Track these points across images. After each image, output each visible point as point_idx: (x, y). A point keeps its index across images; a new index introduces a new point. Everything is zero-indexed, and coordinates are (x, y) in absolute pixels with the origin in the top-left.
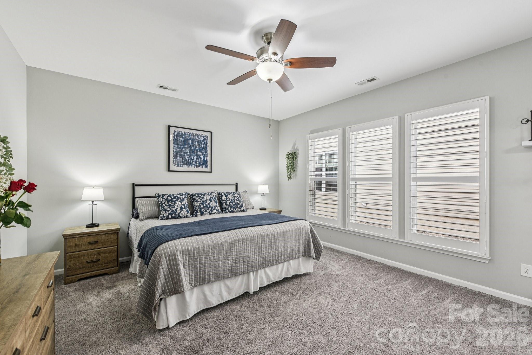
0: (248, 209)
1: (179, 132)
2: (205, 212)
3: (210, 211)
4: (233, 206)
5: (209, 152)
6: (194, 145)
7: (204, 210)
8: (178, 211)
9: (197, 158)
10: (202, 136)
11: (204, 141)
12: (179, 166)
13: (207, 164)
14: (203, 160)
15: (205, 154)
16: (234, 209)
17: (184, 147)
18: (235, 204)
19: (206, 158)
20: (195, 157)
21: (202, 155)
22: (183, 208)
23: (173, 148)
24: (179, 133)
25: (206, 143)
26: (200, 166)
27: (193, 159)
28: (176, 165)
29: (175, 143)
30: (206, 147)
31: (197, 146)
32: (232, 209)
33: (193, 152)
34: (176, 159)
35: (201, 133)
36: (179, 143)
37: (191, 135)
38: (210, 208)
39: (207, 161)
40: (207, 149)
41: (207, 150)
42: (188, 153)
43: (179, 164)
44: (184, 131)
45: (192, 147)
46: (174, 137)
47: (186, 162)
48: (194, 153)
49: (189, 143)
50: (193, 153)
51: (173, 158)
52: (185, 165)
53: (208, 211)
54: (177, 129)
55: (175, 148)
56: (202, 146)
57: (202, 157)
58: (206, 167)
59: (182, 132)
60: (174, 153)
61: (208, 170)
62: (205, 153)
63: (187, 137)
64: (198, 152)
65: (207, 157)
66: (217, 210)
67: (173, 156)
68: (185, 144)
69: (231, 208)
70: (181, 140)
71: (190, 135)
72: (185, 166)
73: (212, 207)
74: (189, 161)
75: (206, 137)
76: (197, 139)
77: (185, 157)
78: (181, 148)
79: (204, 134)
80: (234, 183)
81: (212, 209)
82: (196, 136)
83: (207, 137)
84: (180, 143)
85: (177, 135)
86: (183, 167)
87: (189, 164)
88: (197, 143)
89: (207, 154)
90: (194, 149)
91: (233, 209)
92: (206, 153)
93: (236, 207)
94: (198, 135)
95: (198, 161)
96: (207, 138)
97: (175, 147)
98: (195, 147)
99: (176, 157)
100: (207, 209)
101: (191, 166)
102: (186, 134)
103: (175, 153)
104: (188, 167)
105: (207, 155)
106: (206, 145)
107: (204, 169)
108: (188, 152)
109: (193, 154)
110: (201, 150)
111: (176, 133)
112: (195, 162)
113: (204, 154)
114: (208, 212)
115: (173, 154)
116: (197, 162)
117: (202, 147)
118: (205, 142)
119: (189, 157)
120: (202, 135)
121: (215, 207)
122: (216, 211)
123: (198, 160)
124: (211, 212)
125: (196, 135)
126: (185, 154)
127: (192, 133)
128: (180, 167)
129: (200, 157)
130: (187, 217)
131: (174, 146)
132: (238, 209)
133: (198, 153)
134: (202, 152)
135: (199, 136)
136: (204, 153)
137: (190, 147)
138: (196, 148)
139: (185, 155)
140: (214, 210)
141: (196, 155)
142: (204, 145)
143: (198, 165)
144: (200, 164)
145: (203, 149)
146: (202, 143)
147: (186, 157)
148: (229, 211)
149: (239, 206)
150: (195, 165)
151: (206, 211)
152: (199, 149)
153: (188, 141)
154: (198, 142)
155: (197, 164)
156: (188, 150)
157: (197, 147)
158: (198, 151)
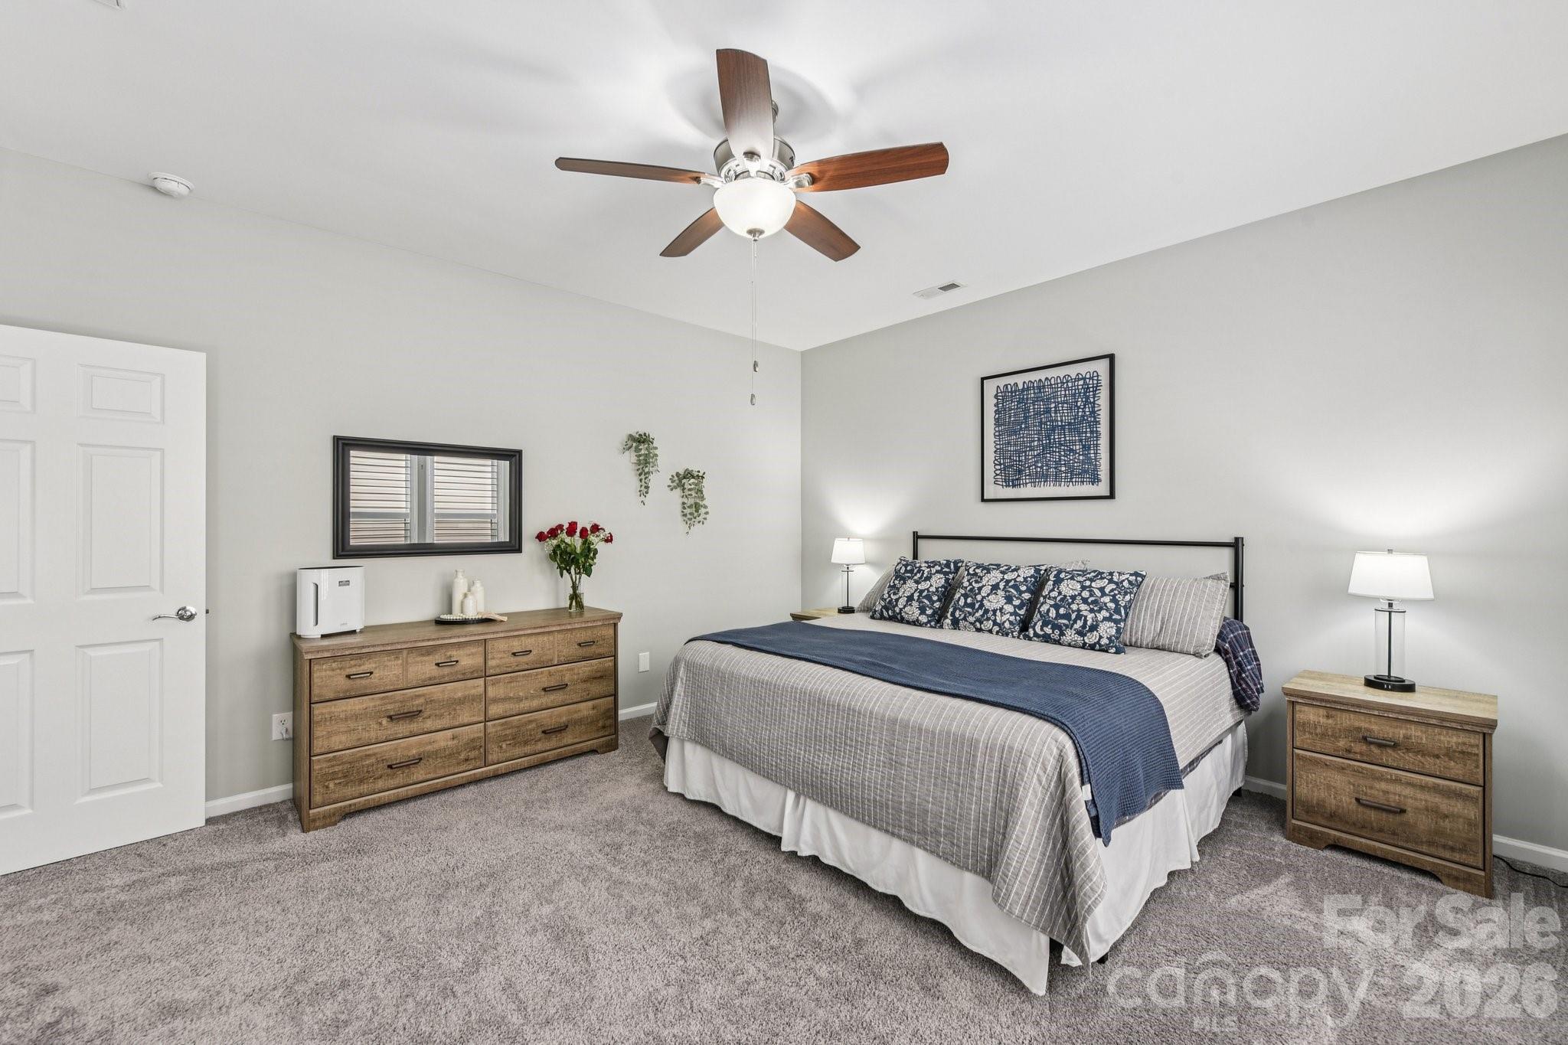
0: (1164, 650)
1: (1009, 386)
2: (962, 620)
3: (975, 622)
4: (1056, 618)
5: (1103, 428)
6: (1053, 415)
7: (960, 615)
8: (902, 603)
9: (1063, 453)
10: (1079, 380)
11: (1085, 393)
12: (1011, 484)
13: (1096, 469)
14: (1081, 458)
15: (1090, 437)
16: (1057, 632)
17: (1023, 426)
18: (1067, 616)
19: (1092, 452)
20: (1056, 452)
21: (1081, 441)
22: (916, 598)
23: (995, 436)
24: (1010, 390)
25: (1092, 400)
26: (1074, 480)
27: (1050, 460)
28: (1001, 483)
29: (998, 422)
30: (1093, 412)
31: (1061, 416)
32: (1048, 630)
33: (1048, 437)
34: (1002, 466)
35: (1072, 371)
36: (1010, 417)
37: (1044, 386)
38: (981, 612)
39: (1096, 459)
40: (1095, 418)
41: (1097, 422)
42: (1036, 443)
43: (1009, 479)
44: (1020, 380)
45: (1045, 424)
46: (996, 405)
47: (1029, 470)
48: (1054, 439)
49: (1038, 413)
50: (1050, 440)
51: (996, 465)
52: (1028, 481)
53: (971, 619)
54: (1002, 382)
55: (998, 435)
56: (1078, 412)
57: (1078, 447)
58: (1095, 480)
59: (1017, 385)
60: (998, 449)
61: (1102, 488)
62: (1088, 435)
63: (1033, 395)
64: (1065, 435)
65: (1097, 445)
66: (998, 621)
67: (996, 460)
68: (1026, 418)
69: (1045, 624)
70: (1014, 409)
71: (1041, 386)
72: (1026, 484)
73: (987, 611)
74: (1037, 467)
75: (1091, 378)
76: (1063, 393)
77: (1025, 456)
78: (1015, 433)
79: (1083, 369)
80: (1229, 539)
81: (982, 616)
82: (1059, 385)
83: (1098, 376)
84: (1012, 419)
85: (1003, 396)
86: (1022, 486)
87: (1036, 476)
88: (1063, 407)
89: (1097, 435)
90: (1053, 429)
91: (1053, 629)
92: (1092, 432)
93: (1067, 626)
94: (1064, 381)
95: (1064, 464)
96: (1098, 380)
97: (999, 431)
98: (1058, 421)
99: (1003, 459)
100: (970, 613)
101: (1044, 482)
102: (1028, 387)
103: (1000, 449)
104: (1035, 487)
105: (1097, 440)
106: (1093, 407)
107: (1087, 489)
108: (1034, 441)
109: (1050, 443)
110: (1073, 427)
111: (1001, 392)
112: (1055, 468)
113: (1087, 439)
114: (971, 623)
115: (995, 452)
116: (1063, 469)
117: (1080, 414)
118: (1088, 398)
119: (1039, 455)
120: (1078, 375)
121: (995, 611)
122: (995, 623)
123: (1065, 460)
124: (978, 625)
125: (1059, 381)
126: (1027, 447)
127: (1047, 379)
128: (1014, 486)
129: (1071, 450)
130: (916, 623)
131: (997, 429)
132: (1070, 635)
133: (1065, 437)
134: (1080, 433)
135: (1067, 382)
136: (1086, 432)
137: (1041, 423)
138: (1060, 423)
139: (1025, 452)
140: (988, 619)
141: (1061, 445)
142: (1085, 407)
143: (1066, 478)
144: (1072, 472)
145: (1081, 422)
146: (1079, 404)
147: (1030, 457)
148: (1036, 635)
149: (1079, 624)
150: (1056, 478)
151: (965, 619)
152: (1070, 424)
153: (1034, 409)
154: (1066, 403)
155: (1064, 475)
156: (1034, 434)
157: (1062, 421)
158: (1064, 433)
